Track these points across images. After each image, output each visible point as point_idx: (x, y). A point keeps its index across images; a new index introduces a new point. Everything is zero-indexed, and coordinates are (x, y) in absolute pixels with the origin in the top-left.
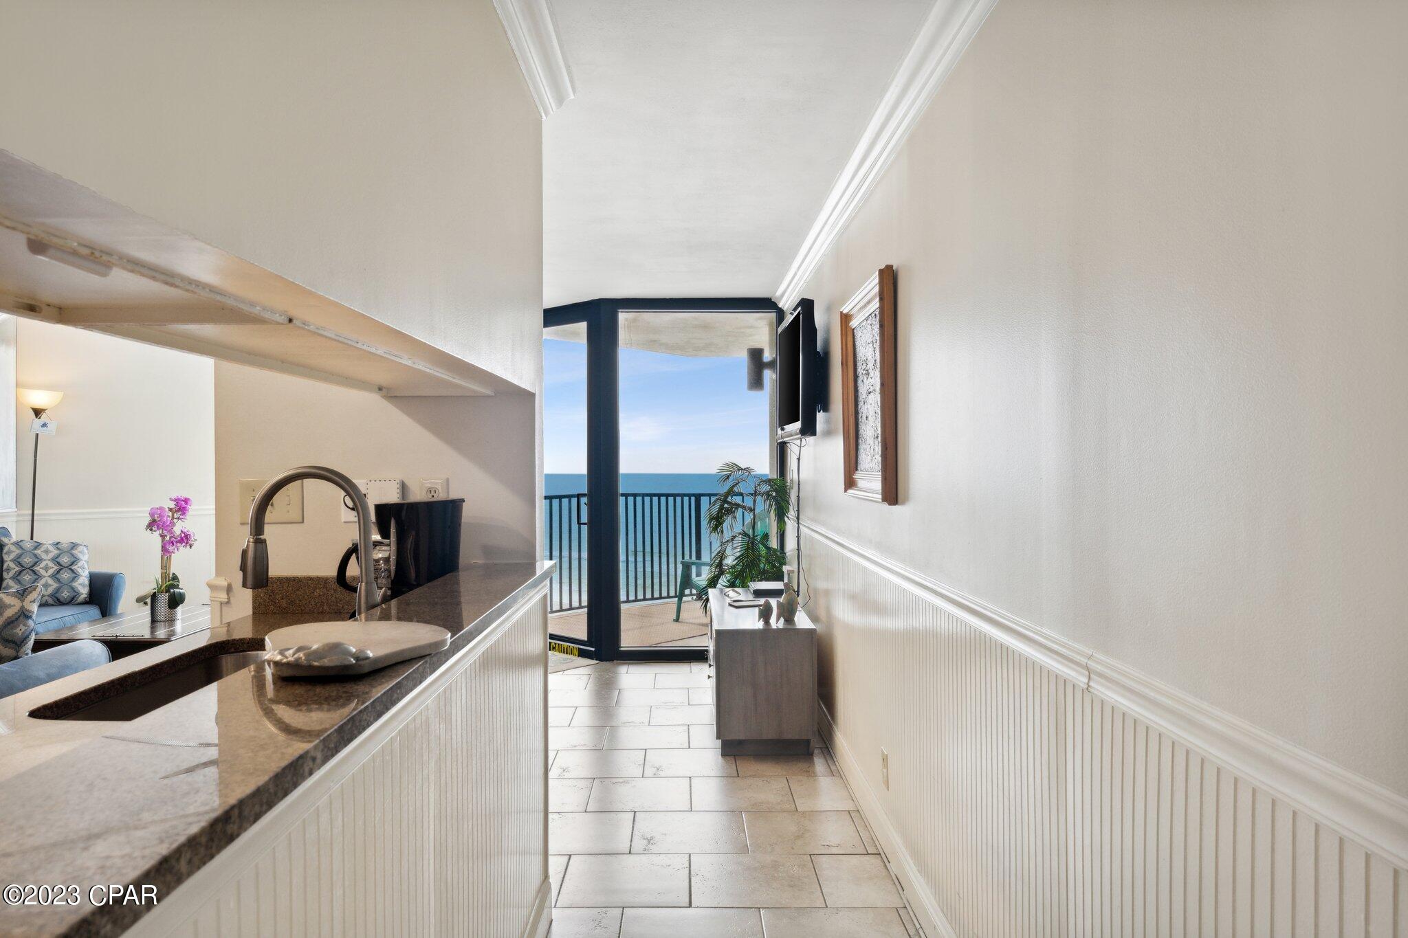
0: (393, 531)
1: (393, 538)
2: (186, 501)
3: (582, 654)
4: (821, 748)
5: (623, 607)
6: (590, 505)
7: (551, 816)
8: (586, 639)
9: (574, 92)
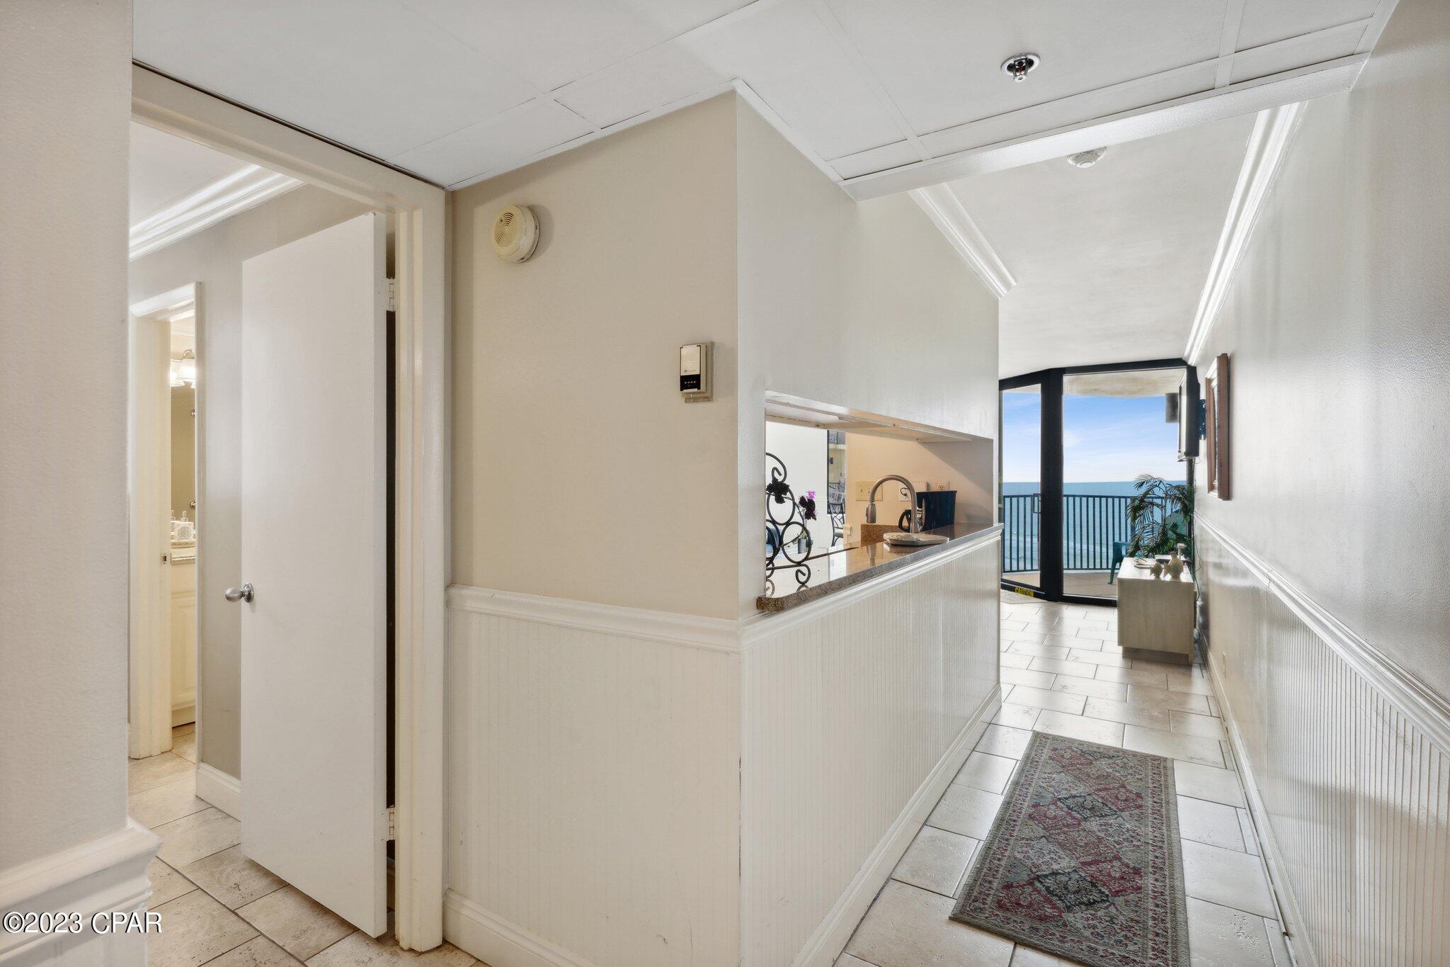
0: (923, 504)
1: (924, 508)
2: (813, 493)
3: (1036, 596)
4: (1200, 664)
5: (1065, 572)
6: (1043, 501)
7: (1001, 668)
8: (1039, 586)
9: (1016, 281)
